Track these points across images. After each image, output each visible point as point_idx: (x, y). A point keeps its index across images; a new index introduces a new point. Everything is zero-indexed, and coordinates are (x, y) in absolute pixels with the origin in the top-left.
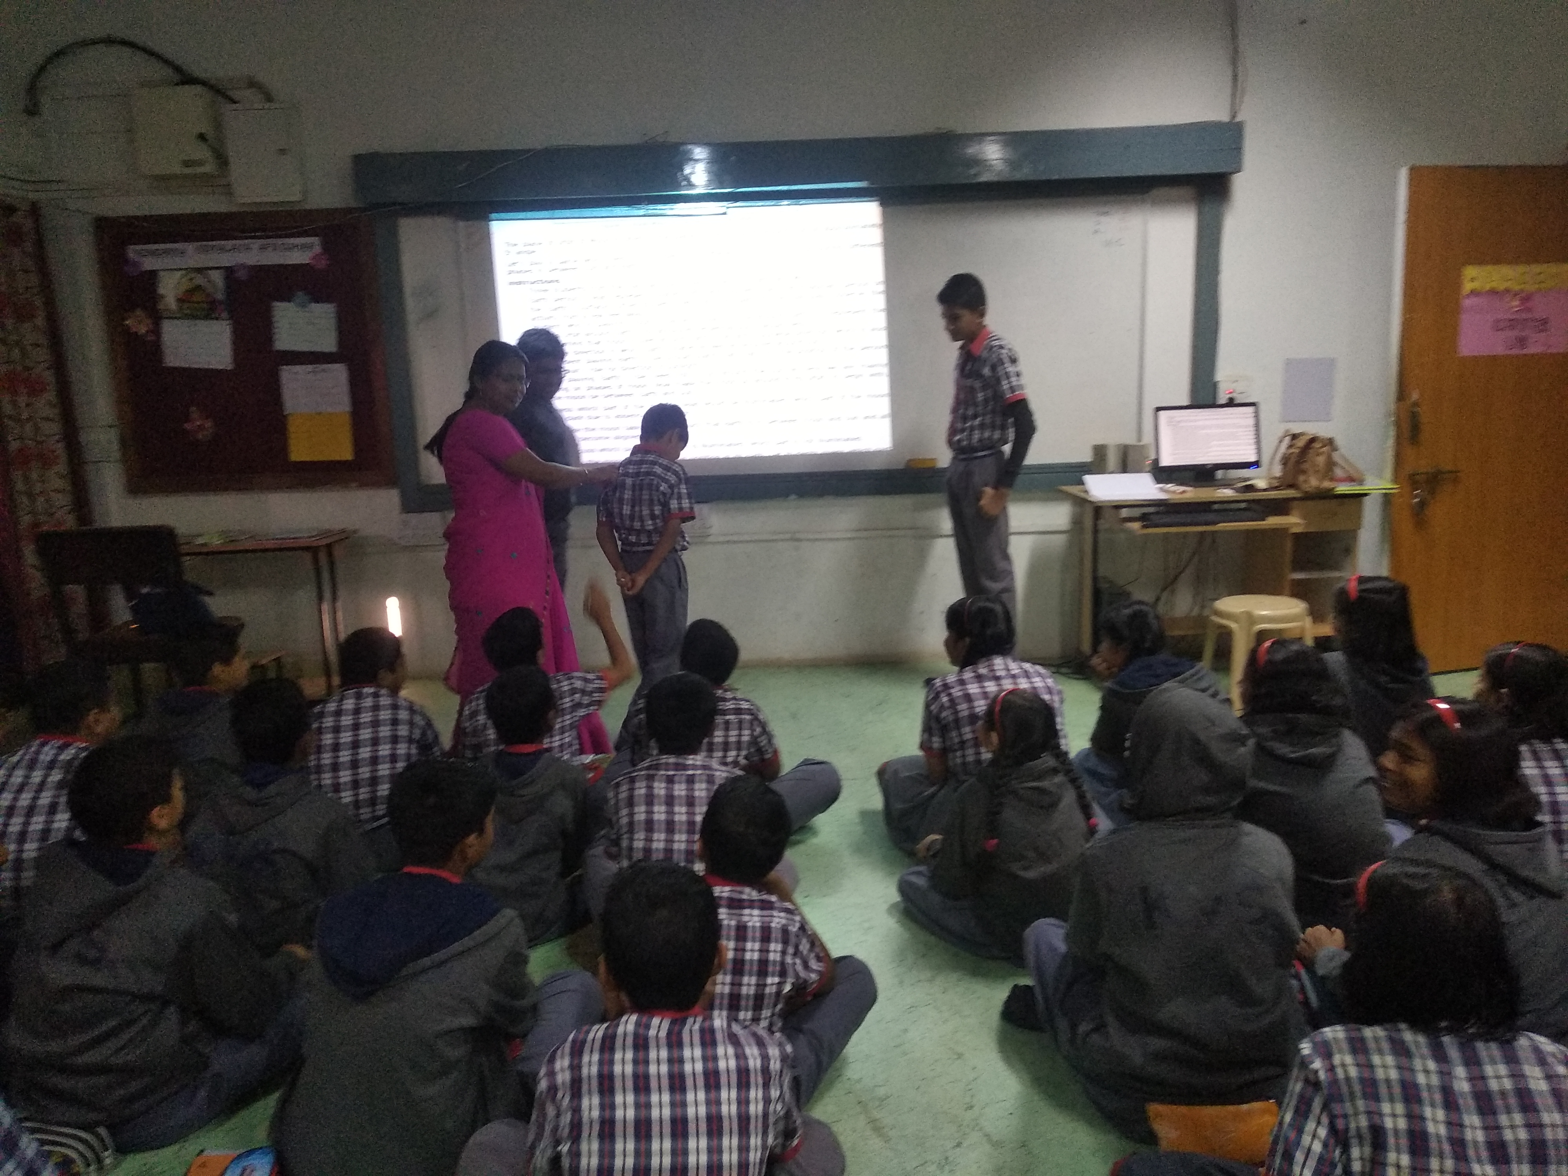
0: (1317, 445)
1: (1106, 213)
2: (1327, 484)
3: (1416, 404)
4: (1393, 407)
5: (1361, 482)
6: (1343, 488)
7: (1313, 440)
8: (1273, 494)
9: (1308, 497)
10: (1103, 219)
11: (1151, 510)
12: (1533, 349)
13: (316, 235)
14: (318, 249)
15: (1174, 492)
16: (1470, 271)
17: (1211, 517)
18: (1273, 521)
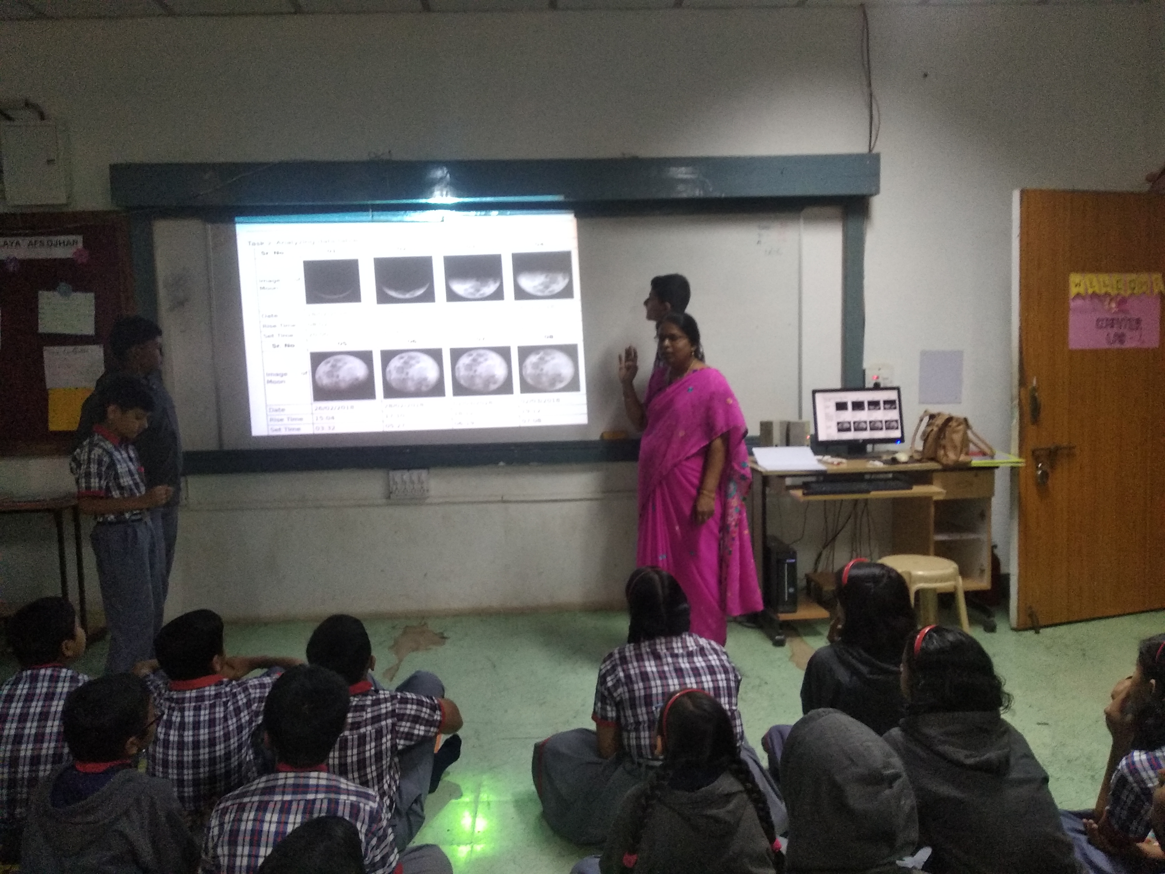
0: (953, 424)
1: (767, 228)
2: (963, 458)
3: (1034, 389)
4: (1015, 391)
5: (992, 457)
6: (976, 462)
7: (950, 419)
8: (917, 466)
9: (947, 469)
10: (764, 232)
11: (813, 479)
12: (1129, 344)
13: (79, 234)
14: (80, 245)
15: (832, 463)
16: (1075, 278)
17: (864, 486)
18: (918, 490)
